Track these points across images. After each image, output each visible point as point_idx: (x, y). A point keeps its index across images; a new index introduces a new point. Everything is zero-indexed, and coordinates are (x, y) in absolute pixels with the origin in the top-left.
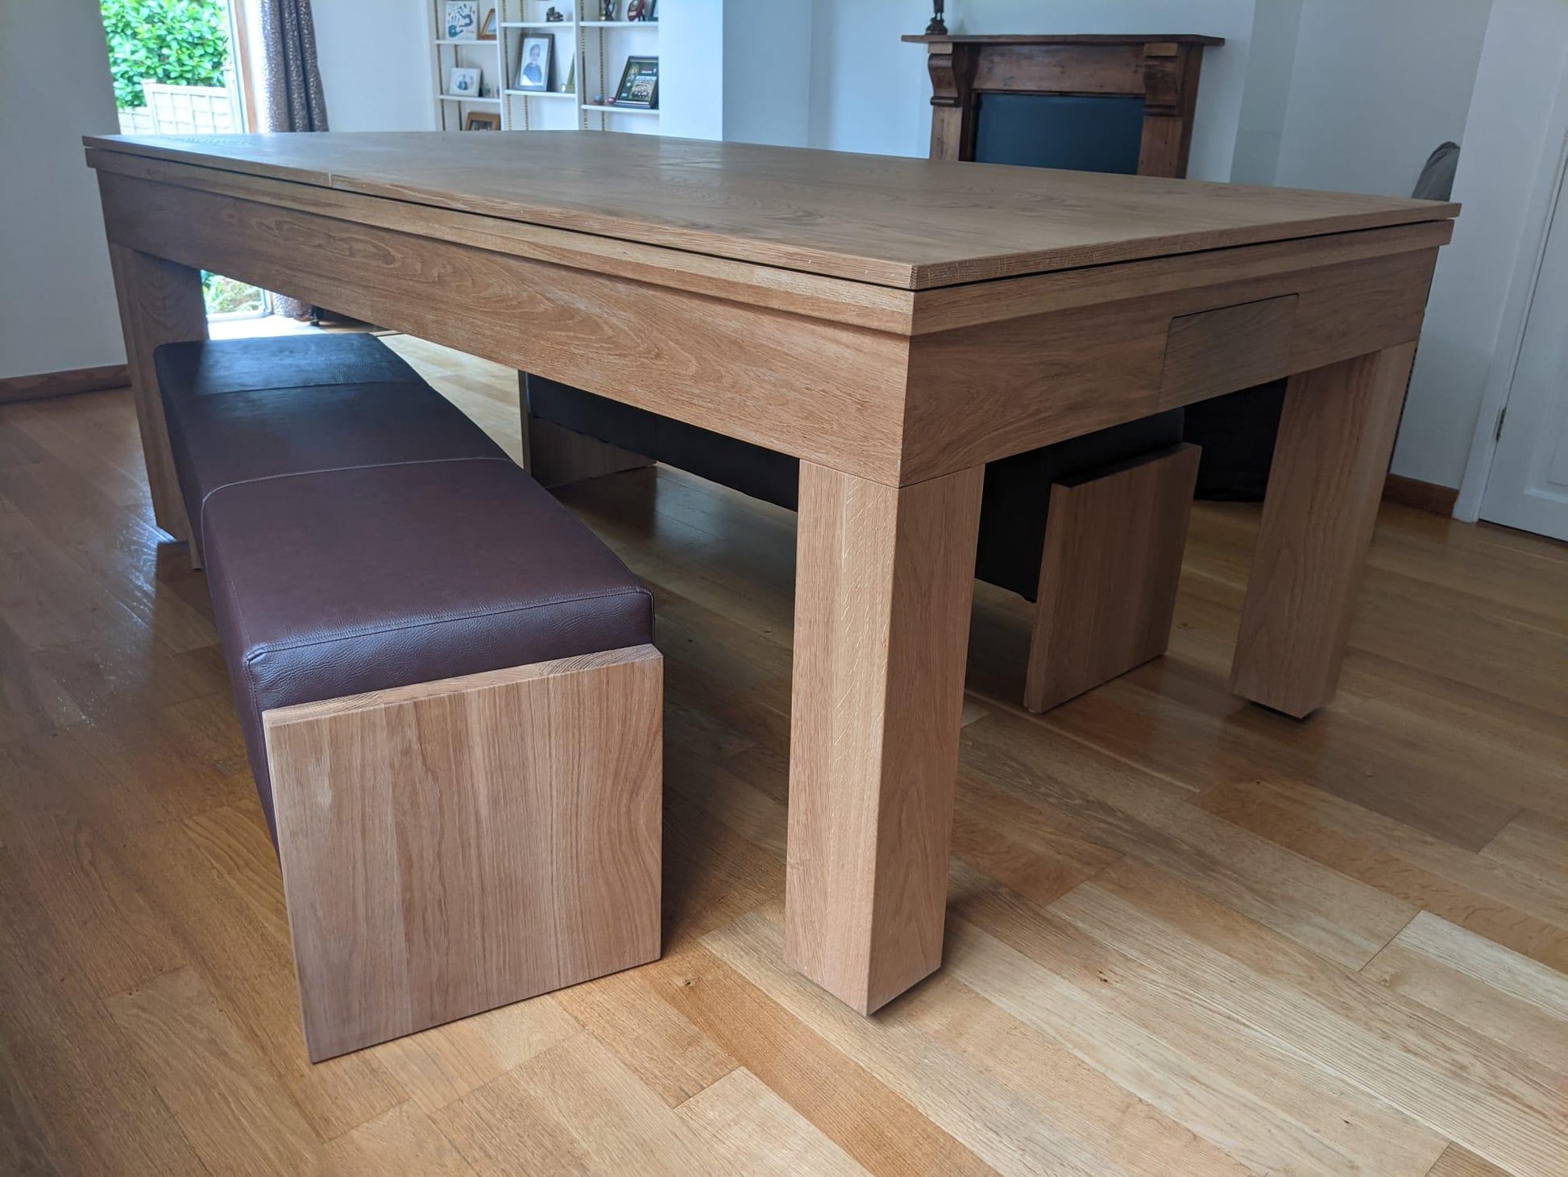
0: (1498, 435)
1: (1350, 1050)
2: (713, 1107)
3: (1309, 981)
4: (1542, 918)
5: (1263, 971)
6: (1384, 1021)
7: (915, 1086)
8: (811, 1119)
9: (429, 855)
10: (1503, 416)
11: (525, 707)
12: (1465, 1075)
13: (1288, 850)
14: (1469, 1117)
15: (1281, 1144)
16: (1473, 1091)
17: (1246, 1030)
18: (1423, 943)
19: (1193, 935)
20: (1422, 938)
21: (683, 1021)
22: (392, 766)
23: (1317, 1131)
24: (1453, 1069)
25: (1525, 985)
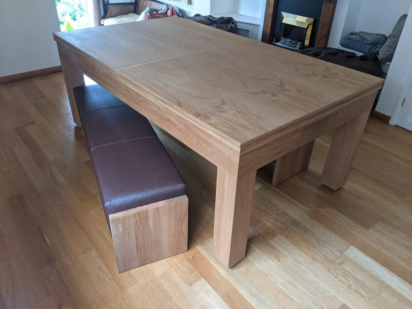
0: (403, 105)
1: (328, 280)
2: (197, 287)
3: (323, 262)
4: (378, 249)
5: (313, 260)
6: (337, 274)
7: (237, 284)
8: (216, 291)
9: (141, 238)
10: (404, 100)
11: (160, 211)
12: (351, 287)
13: (325, 228)
14: (349, 297)
15: (309, 301)
16: (351, 291)
17: (307, 274)
18: (350, 254)
19: (300, 249)
20: (350, 253)
21: (191, 266)
22: (134, 224)
23: (317, 299)
24: (349, 286)
25: (369, 266)
